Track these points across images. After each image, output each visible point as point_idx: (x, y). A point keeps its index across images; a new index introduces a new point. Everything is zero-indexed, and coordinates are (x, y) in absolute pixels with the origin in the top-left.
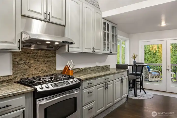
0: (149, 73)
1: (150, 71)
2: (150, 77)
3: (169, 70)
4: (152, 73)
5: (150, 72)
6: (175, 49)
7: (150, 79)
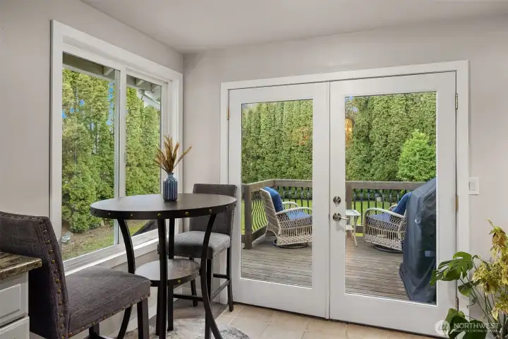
0: (279, 215)
1: (282, 209)
2: (279, 233)
3: (340, 219)
4: (290, 216)
5: (281, 212)
6: (357, 138)
7: (282, 240)
